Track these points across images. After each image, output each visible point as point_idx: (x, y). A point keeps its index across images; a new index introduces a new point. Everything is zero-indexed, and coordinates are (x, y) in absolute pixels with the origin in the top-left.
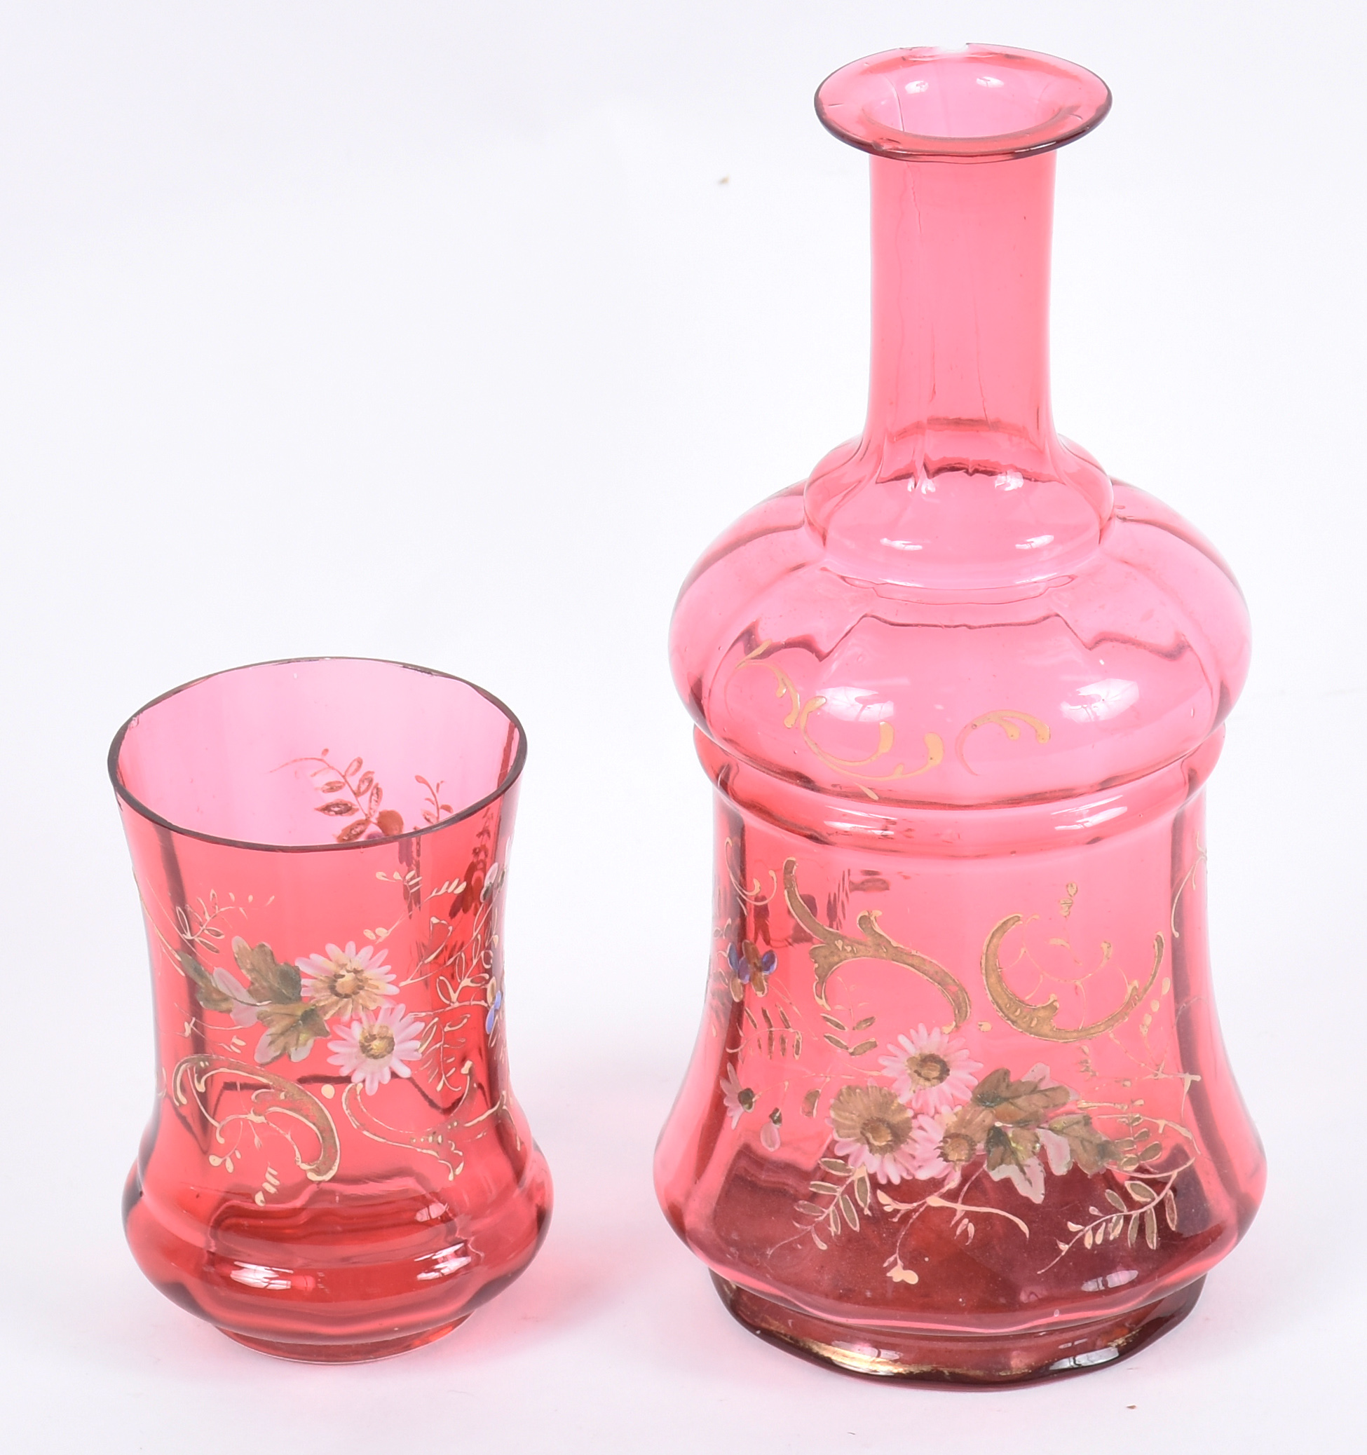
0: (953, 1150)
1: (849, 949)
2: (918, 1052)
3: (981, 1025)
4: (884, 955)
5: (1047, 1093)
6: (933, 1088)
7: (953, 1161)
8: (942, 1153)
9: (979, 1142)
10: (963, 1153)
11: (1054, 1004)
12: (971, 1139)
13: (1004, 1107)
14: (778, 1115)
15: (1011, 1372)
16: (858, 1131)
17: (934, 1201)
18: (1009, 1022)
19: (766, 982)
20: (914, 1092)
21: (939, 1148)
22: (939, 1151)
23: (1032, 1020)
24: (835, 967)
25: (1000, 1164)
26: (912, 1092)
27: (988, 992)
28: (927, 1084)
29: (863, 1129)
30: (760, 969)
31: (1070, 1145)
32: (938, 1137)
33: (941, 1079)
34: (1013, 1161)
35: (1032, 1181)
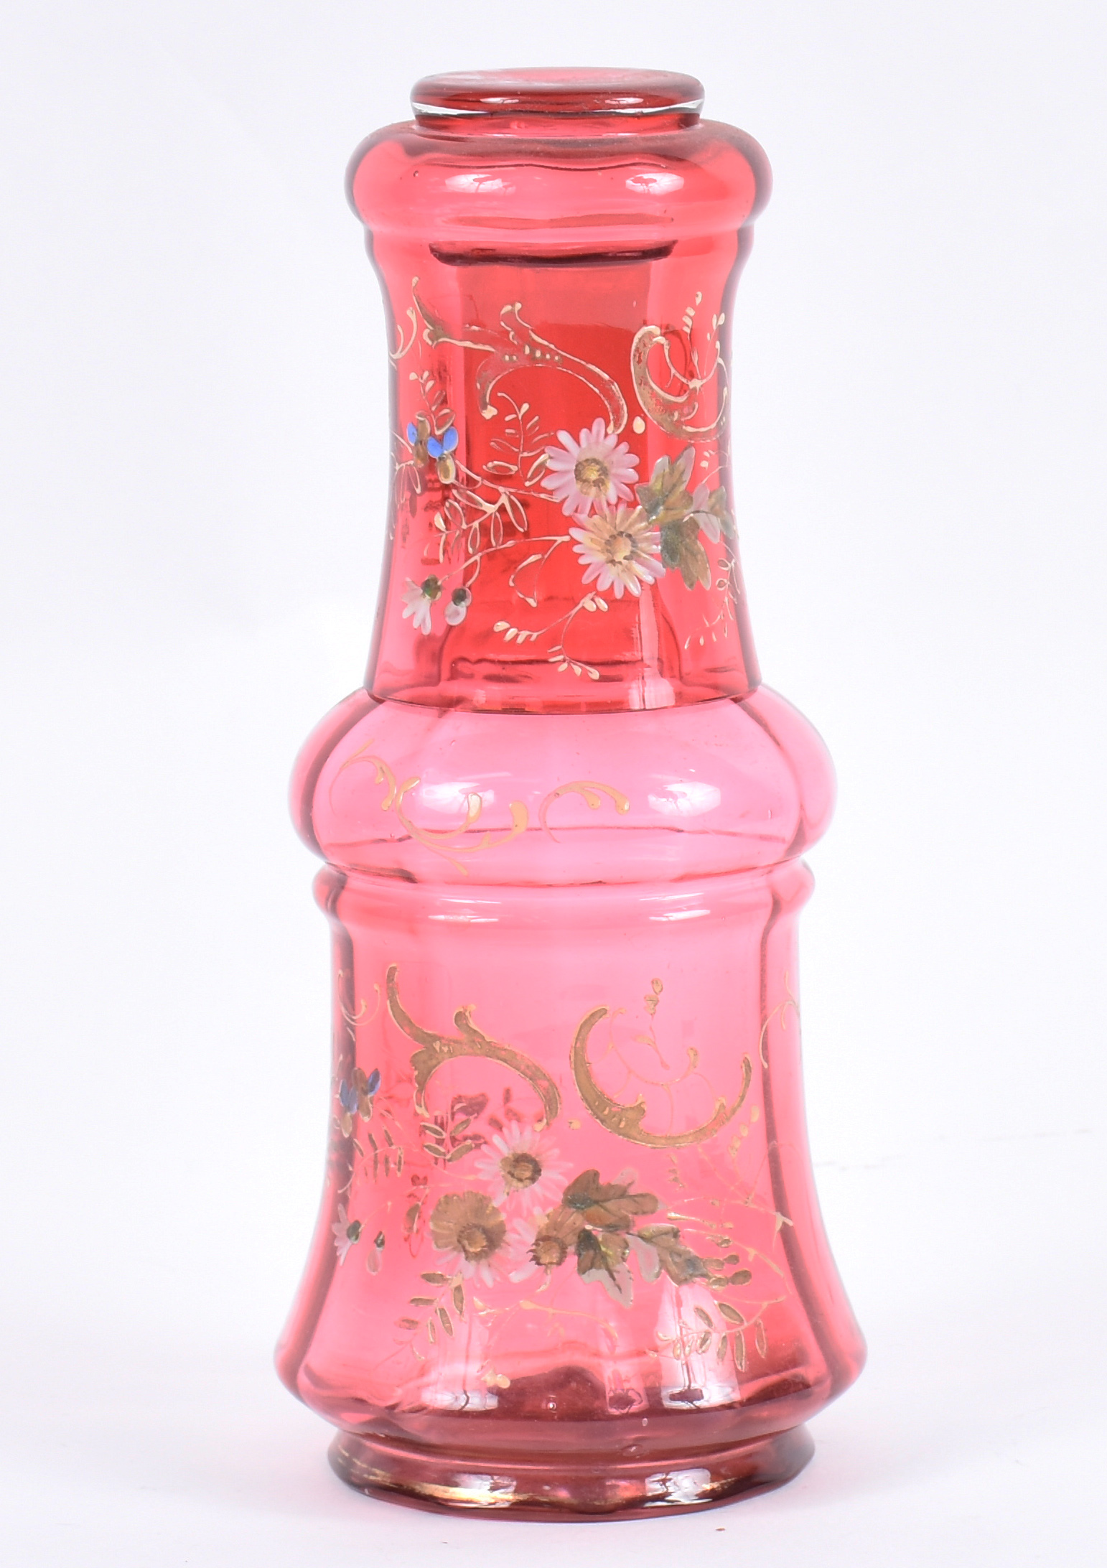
0: (544, 1252)
1: (446, 1049)
2: (511, 1152)
3: (571, 1123)
4: (478, 1052)
5: (636, 1199)
6: (526, 1189)
7: (544, 1264)
8: (534, 1256)
9: (570, 1245)
10: (554, 1256)
11: (642, 1106)
12: (562, 1242)
13: (594, 1209)
14: (381, 1238)
15: (606, 1502)
16: (455, 1239)
17: (527, 1305)
18: (598, 1121)
19: (372, 1103)
20: (508, 1194)
21: (531, 1251)
22: (532, 1254)
23: (621, 1120)
24: (433, 1071)
25: (591, 1268)
26: (505, 1193)
27: (577, 1087)
28: (520, 1185)
29: (460, 1236)
30: (366, 1093)
31: (659, 1255)
32: (531, 1239)
33: (533, 1179)
34: (602, 1266)
35: (622, 1288)
